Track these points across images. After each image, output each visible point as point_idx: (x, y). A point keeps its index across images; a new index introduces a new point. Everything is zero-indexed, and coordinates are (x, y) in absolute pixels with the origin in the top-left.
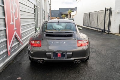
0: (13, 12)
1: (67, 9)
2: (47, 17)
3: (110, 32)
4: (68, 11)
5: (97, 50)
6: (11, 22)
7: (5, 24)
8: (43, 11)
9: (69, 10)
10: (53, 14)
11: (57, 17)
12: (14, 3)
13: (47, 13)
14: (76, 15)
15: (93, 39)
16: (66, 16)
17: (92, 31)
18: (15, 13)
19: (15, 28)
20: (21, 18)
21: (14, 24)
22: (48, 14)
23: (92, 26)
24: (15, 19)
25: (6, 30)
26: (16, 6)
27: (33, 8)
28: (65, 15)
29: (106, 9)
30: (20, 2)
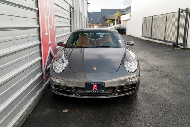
0: (47, 18)
1: (114, 11)
2: (85, 24)
3: (187, 46)
4: (116, 15)
5: (170, 73)
6: (45, 33)
7: (40, 36)
8: (80, 15)
9: (117, 12)
10: (92, 19)
11: (97, 24)
12: (48, 4)
13: (85, 18)
14: (129, 19)
15: (161, 58)
16: (112, 22)
17: (157, 45)
18: (49, 19)
19: (50, 42)
20: (56, 27)
21: (48, 35)
22: (86, 20)
23: (156, 38)
24: (50, 28)
25: (40, 45)
26: (50, 9)
27: (69, 10)
28: (111, 20)
29: (181, 10)
30: (55, 3)
